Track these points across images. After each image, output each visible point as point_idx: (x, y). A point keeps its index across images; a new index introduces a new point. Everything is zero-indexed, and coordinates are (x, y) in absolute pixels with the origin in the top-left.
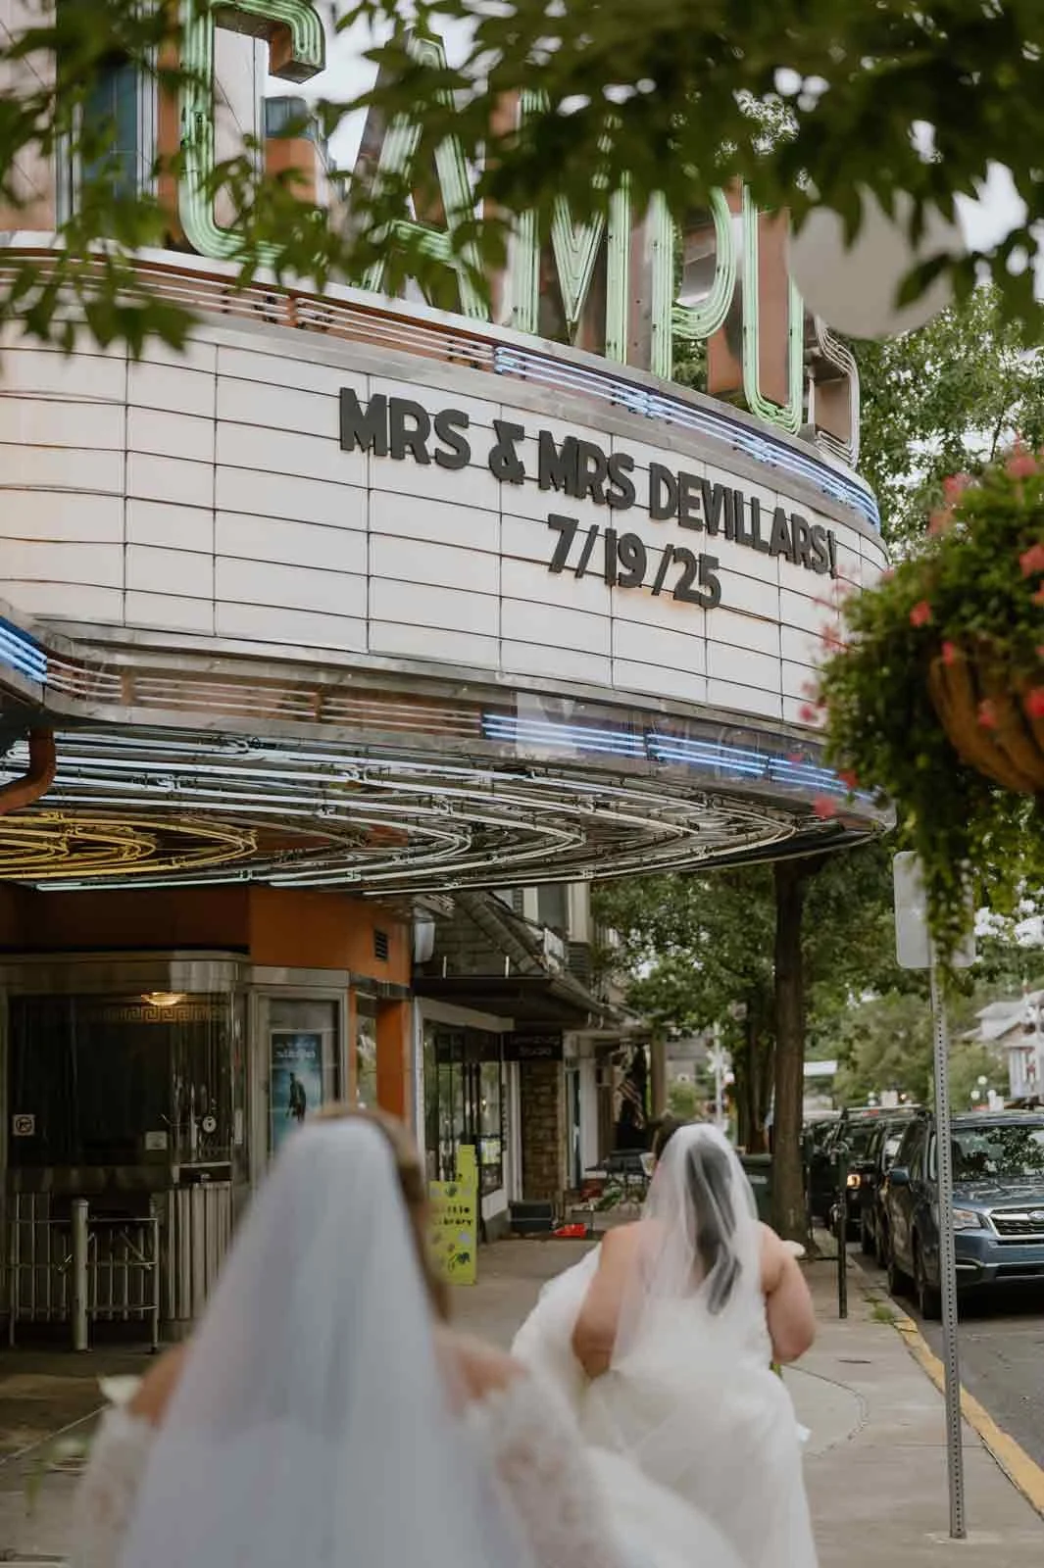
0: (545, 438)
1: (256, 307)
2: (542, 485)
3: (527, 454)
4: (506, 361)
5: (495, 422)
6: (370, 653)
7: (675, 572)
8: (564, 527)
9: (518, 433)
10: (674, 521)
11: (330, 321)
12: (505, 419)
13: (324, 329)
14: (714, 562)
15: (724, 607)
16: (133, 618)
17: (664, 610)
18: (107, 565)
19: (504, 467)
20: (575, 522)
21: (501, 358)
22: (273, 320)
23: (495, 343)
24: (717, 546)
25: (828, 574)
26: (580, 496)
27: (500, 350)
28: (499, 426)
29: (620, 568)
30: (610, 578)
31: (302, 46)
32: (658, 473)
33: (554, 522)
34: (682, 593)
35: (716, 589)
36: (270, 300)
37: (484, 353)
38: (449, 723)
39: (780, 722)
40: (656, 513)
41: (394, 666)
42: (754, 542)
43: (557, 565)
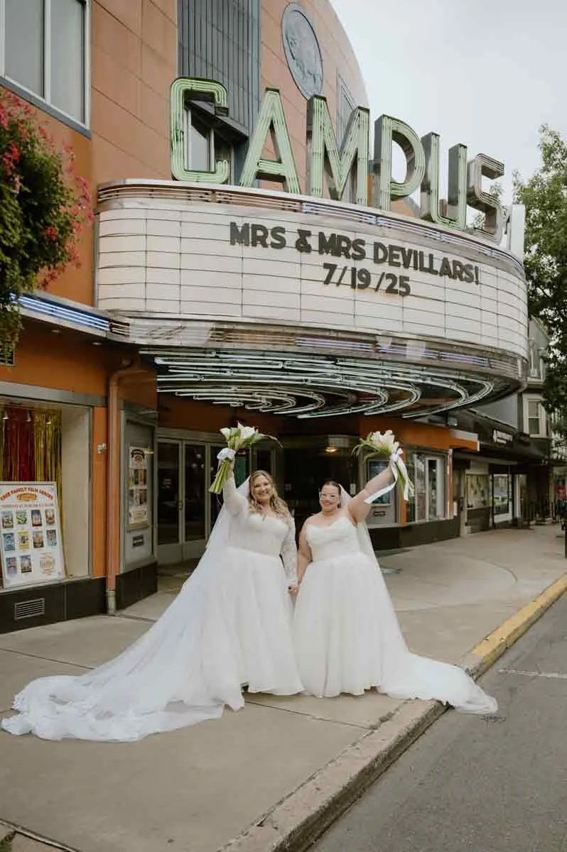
0: (321, 235)
1: (201, 197)
2: (321, 252)
3: (313, 242)
4: (306, 208)
5: (299, 230)
6: (243, 317)
7: (386, 283)
8: (332, 268)
9: (309, 233)
10: (387, 264)
11: (231, 199)
12: (302, 229)
13: (228, 203)
14: (407, 279)
15: (412, 295)
16: (149, 308)
17: (381, 297)
18: (139, 291)
19: (302, 246)
20: (336, 266)
21: (305, 207)
22: (207, 201)
23: (301, 202)
24: (410, 272)
25: (474, 283)
26: (339, 255)
27: (304, 204)
28: (300, 232)
29: (358, 282)
30: (353, 285)
31: (219, 100)
32: (377, 246)
33: (326, 266)
34: (390, 290)
35: (408, 287)
36: (207, 194)
37: (297, 206)
38: (281, 341)
39: (445, 338)
40: (377, 260)
41: (253, 321)
42: (431, 270)
43: (327, 282)
